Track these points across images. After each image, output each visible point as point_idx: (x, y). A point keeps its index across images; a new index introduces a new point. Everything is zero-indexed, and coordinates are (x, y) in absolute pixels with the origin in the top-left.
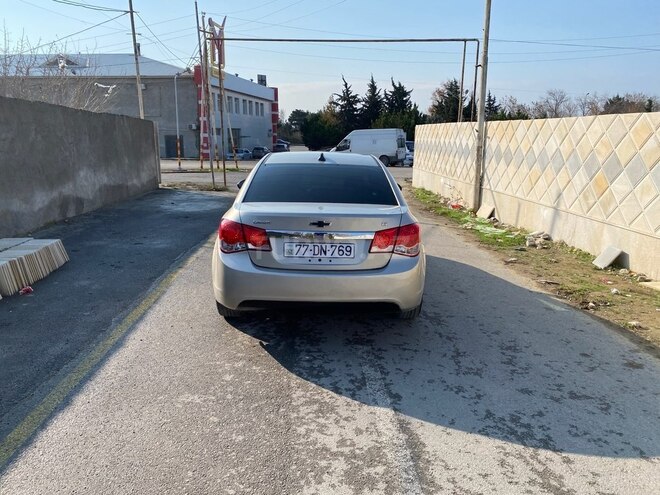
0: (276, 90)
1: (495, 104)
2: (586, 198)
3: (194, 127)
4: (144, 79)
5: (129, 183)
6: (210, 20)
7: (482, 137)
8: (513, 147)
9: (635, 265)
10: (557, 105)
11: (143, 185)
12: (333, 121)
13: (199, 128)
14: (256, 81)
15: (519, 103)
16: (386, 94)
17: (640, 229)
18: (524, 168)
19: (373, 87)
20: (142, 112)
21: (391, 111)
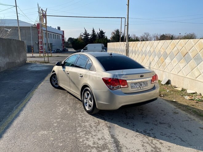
0: (63, 31)
1: (130, 36)
2: (158, 64)
3: (37, 43)
4: (20, 27)
5: (16, 61)
6: (42, 9)
7: (128, 46)
8: (137, 49)
9: (173, 83)
10: (147, 37)
11: (21, 62)
12: (82, 41)
13: (39, 43)
14: (57, 29)
15: (136, 36)
16: (98, 33)
17: (174, 73)
18: (140, 56)
19: (94, 31)
20: (20, 38)
21: (99, 38)
